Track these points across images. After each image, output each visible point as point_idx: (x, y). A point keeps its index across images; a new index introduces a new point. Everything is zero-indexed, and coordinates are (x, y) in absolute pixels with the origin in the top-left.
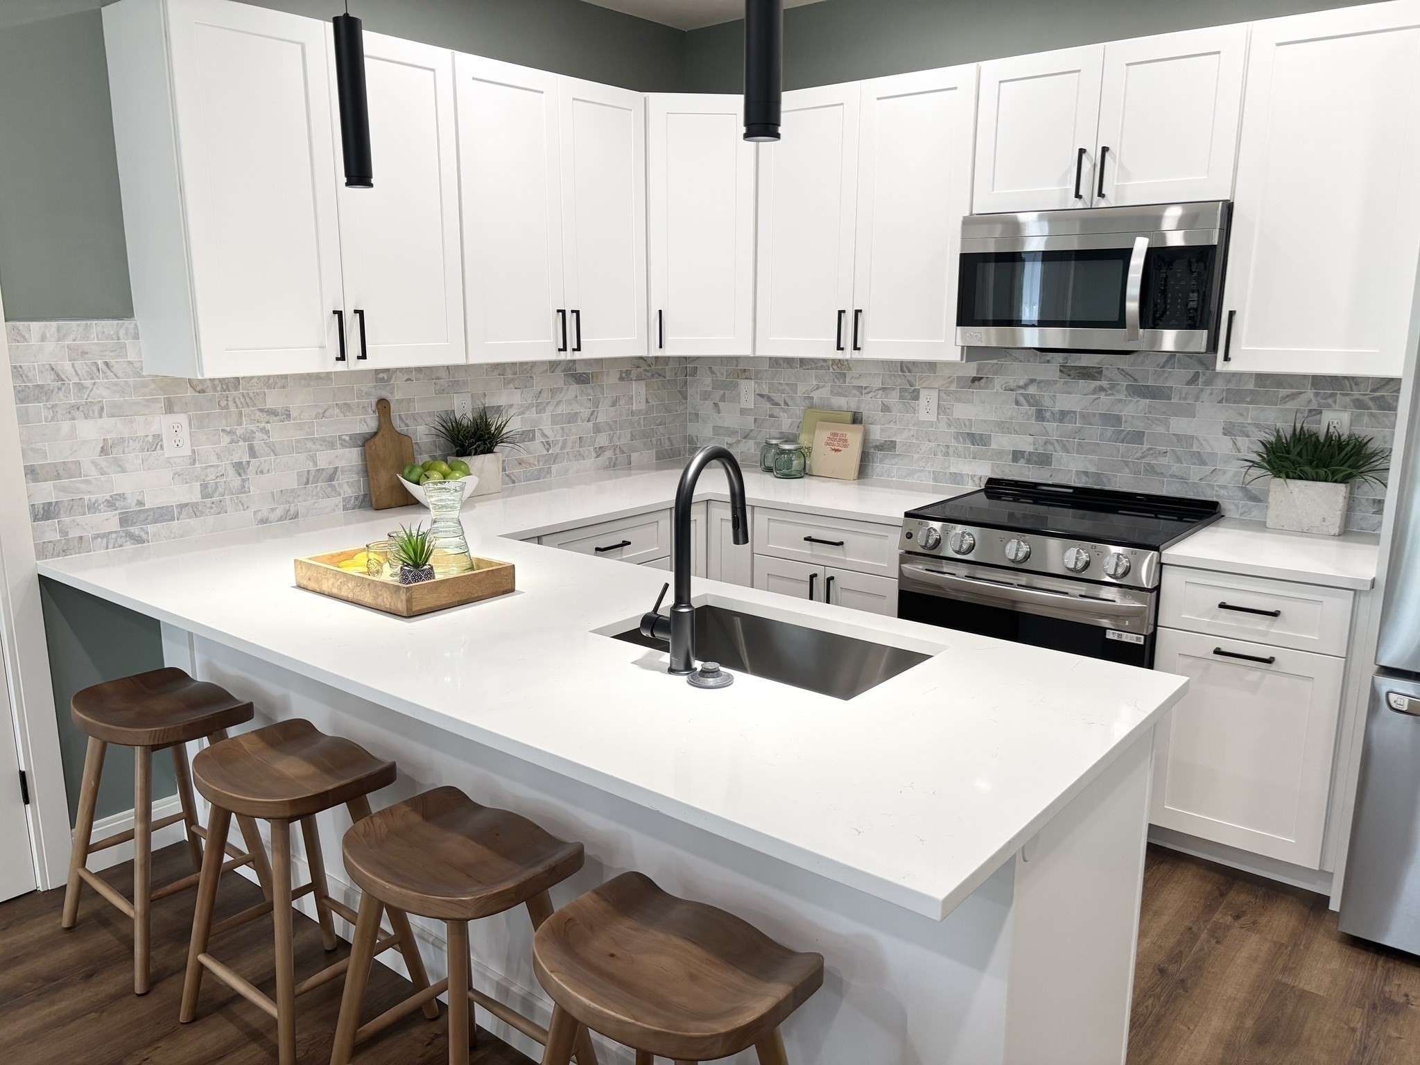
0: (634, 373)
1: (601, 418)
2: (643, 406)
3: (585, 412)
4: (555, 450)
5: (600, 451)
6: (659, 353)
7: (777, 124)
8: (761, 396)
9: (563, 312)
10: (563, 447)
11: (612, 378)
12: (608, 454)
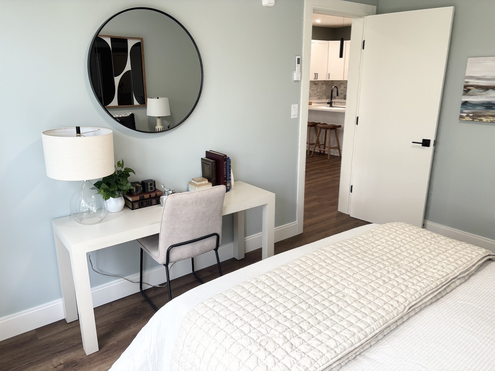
0: (324, 83)
1: (318, 91)
2: (325, 89)
3: (316, 89)
4: (311, 95)
5: (318, 96)
6: (328, 80)
7: (342, 56)
8: (344, 87)
9: (315, 73)
10: (312, 95)
11: (320, 84)
12: (319, 96)
